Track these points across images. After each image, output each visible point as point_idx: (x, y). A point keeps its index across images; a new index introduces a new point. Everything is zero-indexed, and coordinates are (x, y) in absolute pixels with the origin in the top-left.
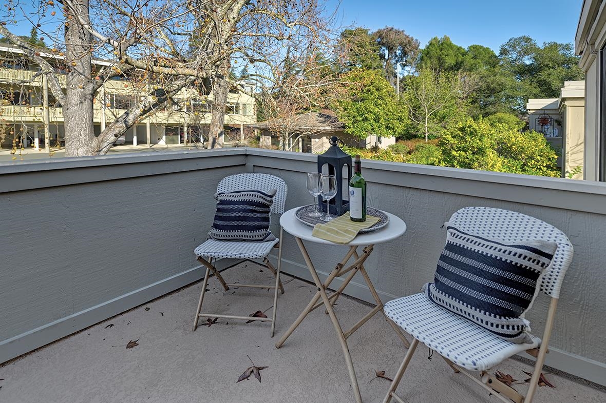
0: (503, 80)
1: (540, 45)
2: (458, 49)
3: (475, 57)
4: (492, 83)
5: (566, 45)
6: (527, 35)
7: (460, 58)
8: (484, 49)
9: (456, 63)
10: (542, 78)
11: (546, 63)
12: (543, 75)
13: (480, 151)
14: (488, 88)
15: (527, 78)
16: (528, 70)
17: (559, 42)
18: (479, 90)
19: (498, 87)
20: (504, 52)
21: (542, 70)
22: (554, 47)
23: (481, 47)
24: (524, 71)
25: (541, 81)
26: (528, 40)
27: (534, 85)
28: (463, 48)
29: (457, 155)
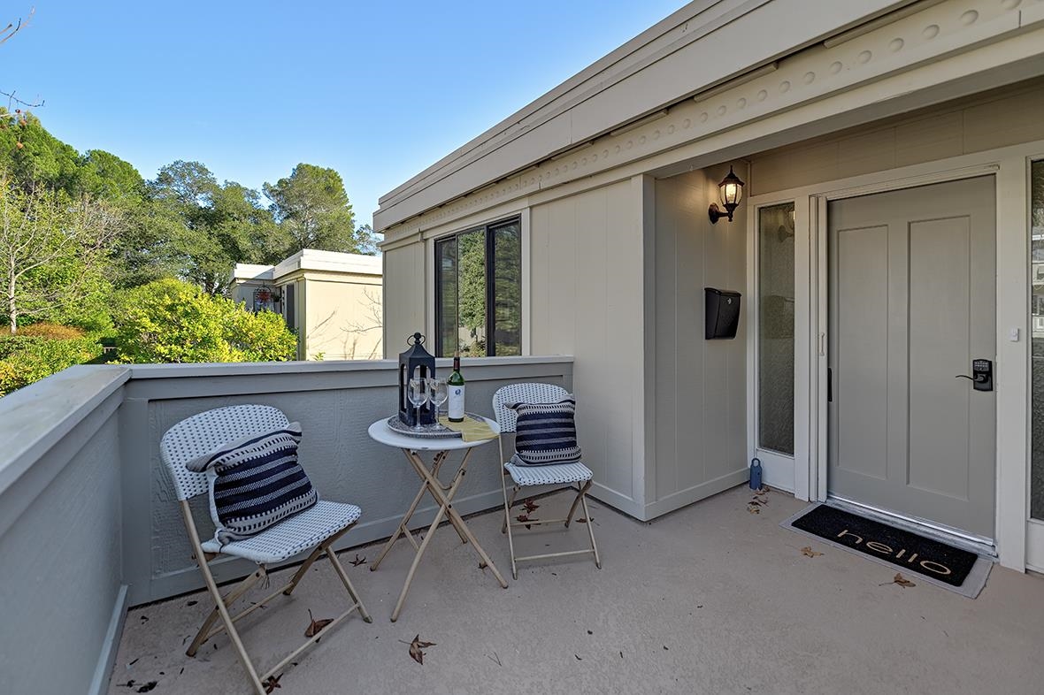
0: (168, 225)
1: (220, 183)
2: (64, 148)
3: (103, 173)
4: (150, 228)
5: (252, 191)
6: (201, 163)
7: (71, 168)
8: (122, 164)
9: (61, 175)
10: (225, 231)
11: (230, 211)
12: (226, 227)
13: (206, 342)
14: (143, 235)
15: (203, 229)
16: (204, 216)
17: (243, 186)
18: (125, 236)
19: (159, 236)
20: (164, 178)
21: (224, 220)
22: (235, 189)
23: (115, 159)
24: (199, 218)
25: (223, 235)
26: (203, 170)
27: (215, 240)
28: (74, 148)
29: (167, 351)
